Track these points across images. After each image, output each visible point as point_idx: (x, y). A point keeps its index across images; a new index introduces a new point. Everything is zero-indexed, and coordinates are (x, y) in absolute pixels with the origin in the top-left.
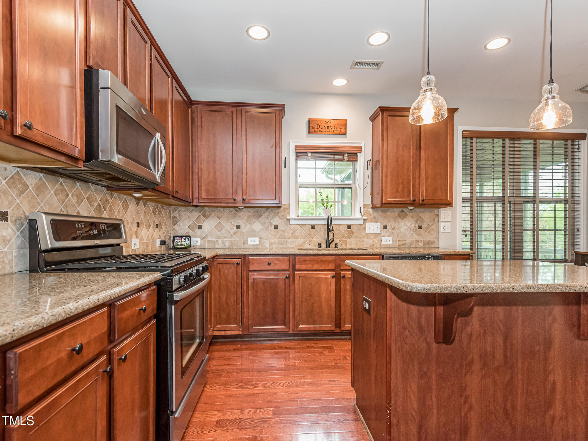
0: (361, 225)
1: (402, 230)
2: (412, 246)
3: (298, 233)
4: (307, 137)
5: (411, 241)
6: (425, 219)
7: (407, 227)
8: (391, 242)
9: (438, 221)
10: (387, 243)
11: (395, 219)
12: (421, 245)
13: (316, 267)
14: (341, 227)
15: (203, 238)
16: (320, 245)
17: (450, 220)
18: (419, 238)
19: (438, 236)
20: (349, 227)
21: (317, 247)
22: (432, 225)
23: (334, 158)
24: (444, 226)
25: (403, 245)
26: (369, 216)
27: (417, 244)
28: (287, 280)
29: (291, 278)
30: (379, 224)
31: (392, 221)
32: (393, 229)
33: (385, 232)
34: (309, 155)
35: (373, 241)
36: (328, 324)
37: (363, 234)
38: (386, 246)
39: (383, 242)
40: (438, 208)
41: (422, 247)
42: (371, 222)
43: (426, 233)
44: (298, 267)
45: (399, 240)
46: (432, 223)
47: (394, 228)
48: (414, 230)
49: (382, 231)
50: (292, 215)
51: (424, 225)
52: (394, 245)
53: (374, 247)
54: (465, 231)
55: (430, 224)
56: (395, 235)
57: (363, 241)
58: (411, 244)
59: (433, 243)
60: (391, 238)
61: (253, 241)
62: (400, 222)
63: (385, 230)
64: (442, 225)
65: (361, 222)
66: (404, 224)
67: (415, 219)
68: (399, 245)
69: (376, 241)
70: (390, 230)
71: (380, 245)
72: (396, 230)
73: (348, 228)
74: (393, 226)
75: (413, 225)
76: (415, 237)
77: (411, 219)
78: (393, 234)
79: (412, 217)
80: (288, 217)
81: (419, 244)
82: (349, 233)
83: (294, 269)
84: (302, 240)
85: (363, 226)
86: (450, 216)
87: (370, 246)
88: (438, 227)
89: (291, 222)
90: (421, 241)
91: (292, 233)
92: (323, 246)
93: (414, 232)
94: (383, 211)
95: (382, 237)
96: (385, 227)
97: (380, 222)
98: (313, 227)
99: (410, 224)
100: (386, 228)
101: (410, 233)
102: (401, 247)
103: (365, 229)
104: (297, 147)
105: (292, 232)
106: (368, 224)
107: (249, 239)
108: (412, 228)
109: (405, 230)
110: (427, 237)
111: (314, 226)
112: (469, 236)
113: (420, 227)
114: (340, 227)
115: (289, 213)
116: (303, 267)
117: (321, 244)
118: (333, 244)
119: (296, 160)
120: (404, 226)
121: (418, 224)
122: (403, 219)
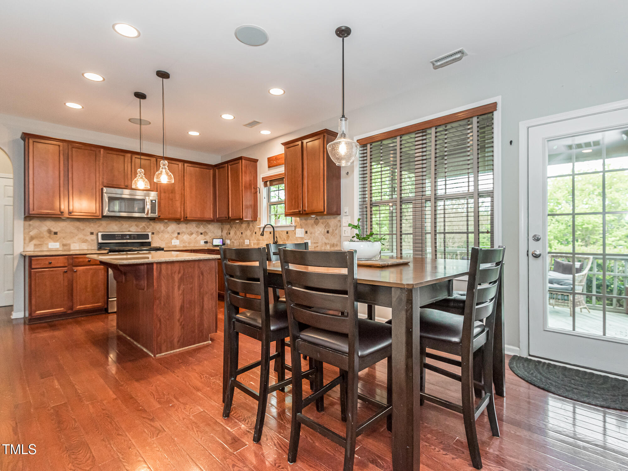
1: (317, 234)
2: (323, 249)
3: (264, 237)
4: (269, 170)
5: (322, 244)
6: (331, 225)
8: (310, 245)
9: (340, 226)
11: (312, 225)
15: (230, 240)
18: (327, 241)
19: (340, 239)
20: (287, 233)
22: (336, 230)
24: (345, 231)
25: (317, 247)
27: (326, 246)
30: (303, 229)
31: (310, 228)
37: (295, 238)
42: (299, 228)
43: (332, 237)
45: (315, 243)
46: (336, 228)
47: (312, 233)
48: (324, 235)
49: (305, 236)
51: (330, 230)
55: (334, 229)
56: (313, 238)
58: (322, 246)
59: (337, 245)
60: (310, 242)
61: (247, 242)
62: (315, 228)
63: (307, 234)
64: (343, 229)
65: (294, 229)
66: (318, 229)
67: (325, 225)
68: (315, 247)
70: (310, 234)
72: (313, 235)
74: (311, 231)
75: (323, 230)
76: (325, 239)
77: (322, 224)
78: (311, 237)
79: (322, 223)
81: (328, 246)
82: (287, 237)
84: (266, 242)
85: (294, 232)
88: (340, 231)
90: (328, 243)
94: (305, 219)
96: (306, 232)
98: (270, 233)
99: (321, 229)
101: (322, 237)
103: (295, 234)
106: (297, 230)
107: (246, 241)
108: (322, 232)
109: (319, 234)
110: (333, 240)
113: (328, 232)
114: (283, 233)
120: (318, 231)
121: (326, 229)
122: (317, 225)
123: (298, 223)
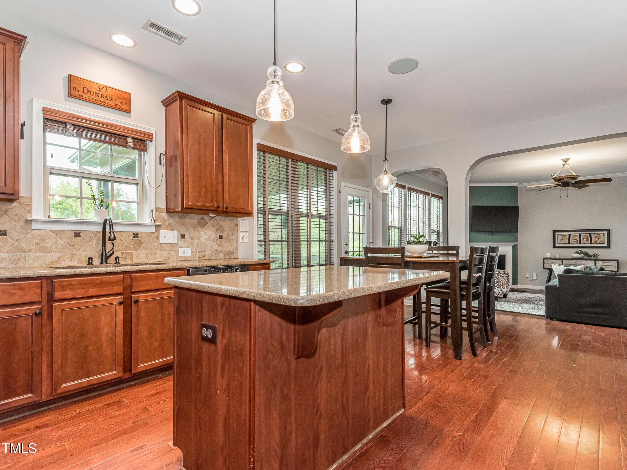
0: (153, 233)
1: (202, 240)
2: (213, 258)
3: (49, 243)
5: (211, 252)
6: (226, 229)
7: (207, 237)
8: (190, 254)
9: (238, 231)
10: (186, 255)
11: (194, 227)
12: (222, 256)
13: (92, 291)
14: (124, 235)
16: (90, 261)
17: (248, 231)
18: (220, 249)
19: (238, 246)
20: (136, 235)
21: (85, 264)
22: (232, 235)
23: (111, 140)
24: (243, 236)
25: (204, 256)
26: (163, 222)
27: (217, 255)
28: (35, 319)
29: (45, 314)
30: (176, 232)
31: (191, 230)
32: (192, 239)
33: (183, 242)
34: (70, 127)
35: (169, 253)
36: (113, 370)
37: (156, 244)
38: (184, 259)
39: (180, 254)
40: (238, 217)
41: (223, 258)
42: (165, 229)
43: (227, 243)
44: (57, 295)
45: (199, 251)
46: (232, 232)
47: (193, 237)
48: (215, 240)
49: (180, 241)
50: (37, 214)
51: (225, 235)
52: (194, 257)
53: (170, 260)
54: (260, 241)
55: (230, 233)
56: (195, 245)
57: (155, 254)
58: (212, 256)
59: (233, 253)
60: (189, 249)
62: (200, 230)
63: (183, 239)
64: (241, 234)
65: (153, 229)
66: (204, 233)
67: (216, 228)
68: (199, 257)
69: (172, 252)
70: (189, 240)
71: (177, 258)
72: (196, 240)
73: (134, 237)
74: (192, 235)
75: (214, 234)
76: (216, 247)
77: (211, 227)
78: (192, 244)
79: (213, 226)
80: (29, 218)
81: (220, 255)
82: (135, 242)
83: (51, 299)
84: (59, 255)
85: (155, 234)
86: (248, 226)
87: (165, 260)
88: (237, 237)
89: (35, 226)
90: (222, 251)
91: (38, 244)
92: (96, 261)
93: (215, 242)
94: (180, 217)
95: (180, 249)
96: (183, 236)
97: (177, 230)
98: (77, 235)
99: (210, 233)
100: (184, 238)
101: (211, 243)
102: (202, 259)
103: (158, 238)
104: (45, 110)
105: (37, 241)
106: (162, 232)
108: (212, 238)
109: (206, 239)
110: (228, 247)
111: (79, 233)
112: (263, 246)
113: (221, 237)
114: (122, 236)
115: (30, 212)
116: (68, 294)
117: (92, 259)
118: (112, 260)
119: (45, 130)
120: (204, 236)
121: (218, 233)
122: (203, 228)
123: (165, 221)
